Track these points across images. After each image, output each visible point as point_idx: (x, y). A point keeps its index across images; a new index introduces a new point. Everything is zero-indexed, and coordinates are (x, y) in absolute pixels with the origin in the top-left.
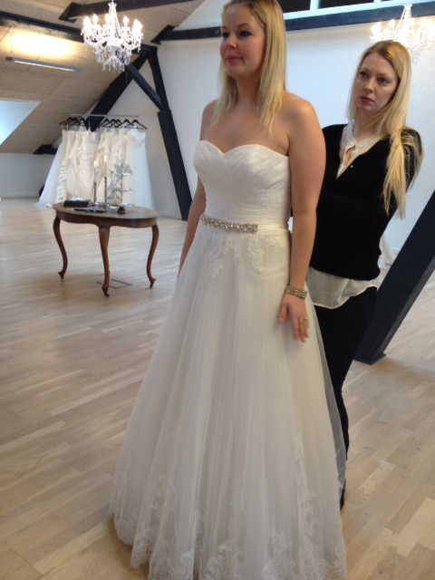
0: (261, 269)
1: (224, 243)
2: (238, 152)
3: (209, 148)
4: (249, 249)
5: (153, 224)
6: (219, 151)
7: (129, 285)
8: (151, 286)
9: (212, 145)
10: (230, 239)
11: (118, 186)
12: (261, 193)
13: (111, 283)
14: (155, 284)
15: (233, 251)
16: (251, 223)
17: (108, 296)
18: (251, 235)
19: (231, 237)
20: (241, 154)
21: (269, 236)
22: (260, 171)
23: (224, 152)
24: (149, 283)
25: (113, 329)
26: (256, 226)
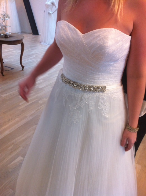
0: (107, 116)
1: (81, 99)
2: (96, 35)
3: (69, 28)
4: (100, 104)
5: (21, 42)
6: (79, 31)
7: (13, 69)
8: (23, 69)
9: (72, 26)
10: (86, 97)
11: (4, 24)
12: (111, 65)
13: (5, 68)
14: (24, 68)
15: (88, 105)
16: (101, 85)
17: (4, 75)
18: (101, 94)
19: (87, 95)
20: (99, 36)
21: (113, 93)
22: (114, 51)
23: (83, 33)
24: (22, 68)
25: (7, 94)
26: (105, 87)
